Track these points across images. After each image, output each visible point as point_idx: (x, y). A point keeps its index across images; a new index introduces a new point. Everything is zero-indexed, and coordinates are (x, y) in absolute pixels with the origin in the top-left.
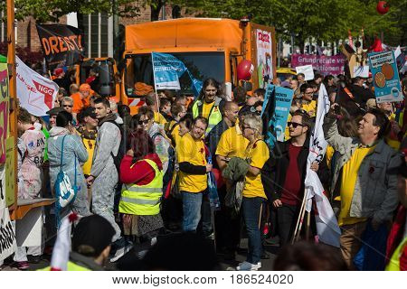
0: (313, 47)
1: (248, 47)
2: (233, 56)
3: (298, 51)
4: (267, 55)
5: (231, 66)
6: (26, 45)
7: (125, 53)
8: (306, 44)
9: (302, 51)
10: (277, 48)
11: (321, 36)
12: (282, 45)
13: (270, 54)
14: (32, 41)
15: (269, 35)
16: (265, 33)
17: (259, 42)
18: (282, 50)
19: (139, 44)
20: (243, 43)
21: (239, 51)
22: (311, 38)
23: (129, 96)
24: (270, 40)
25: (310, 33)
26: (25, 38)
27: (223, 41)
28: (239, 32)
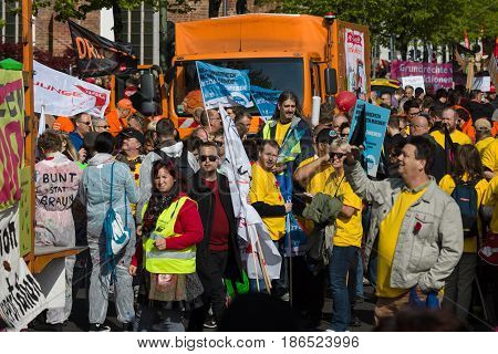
0: (419, 52)
1: (334, 50)
2: (315, 62)
3: (399, 57)
4: (359, 62)
5: (312, 77)
6: (46, 48)
7: (174, 59)
8: (409, 48)
9: (404, 58)
10: (371, 53)
11: (430, 39)
12: (378, 48)
13: (363, 60)
14: (55, 42)
15: (362, 36)
16: (356, 33)
17: (348, 45)
18: (378, 55)
19: (192, 47)
20: (328, 46)
21: (322, 56)
22: (416, 41)
23: (179, 115)
24: (362, 42)
25: (414, 34)
26: (46, 38)
27: (301, 44)
28: (322, 32)
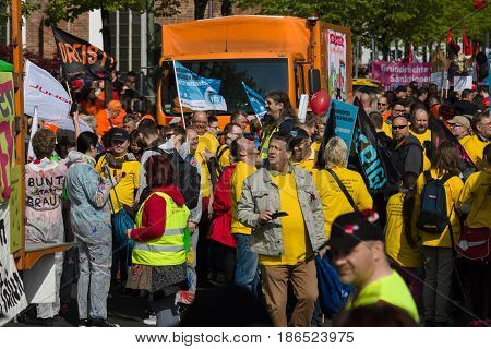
0: (400, 52)
1: (317, 51)
2: (299, 63)
3: (381, 57)
4: (341, 63)
5: (296, 77)
6: (37, 50)
7: (162, 60)
8: (391, 49)
9: (385, 58)
10: (354, 54)
11: (410, 39)
12: (360, 49)
13: (345, 61)
14: (45, 44)
15: (344, 37)
16: (338, 34)
17: (330, 46)
18: (360, 56)
19: (178, 48)
20: (311, 47)
21: (306, 57)
22: (397, 42)
23: (167, 114)
24: (344, 43)
25: (396, 34)
26: (37, 41)
27: (284, 45)
28: (305, 33)
